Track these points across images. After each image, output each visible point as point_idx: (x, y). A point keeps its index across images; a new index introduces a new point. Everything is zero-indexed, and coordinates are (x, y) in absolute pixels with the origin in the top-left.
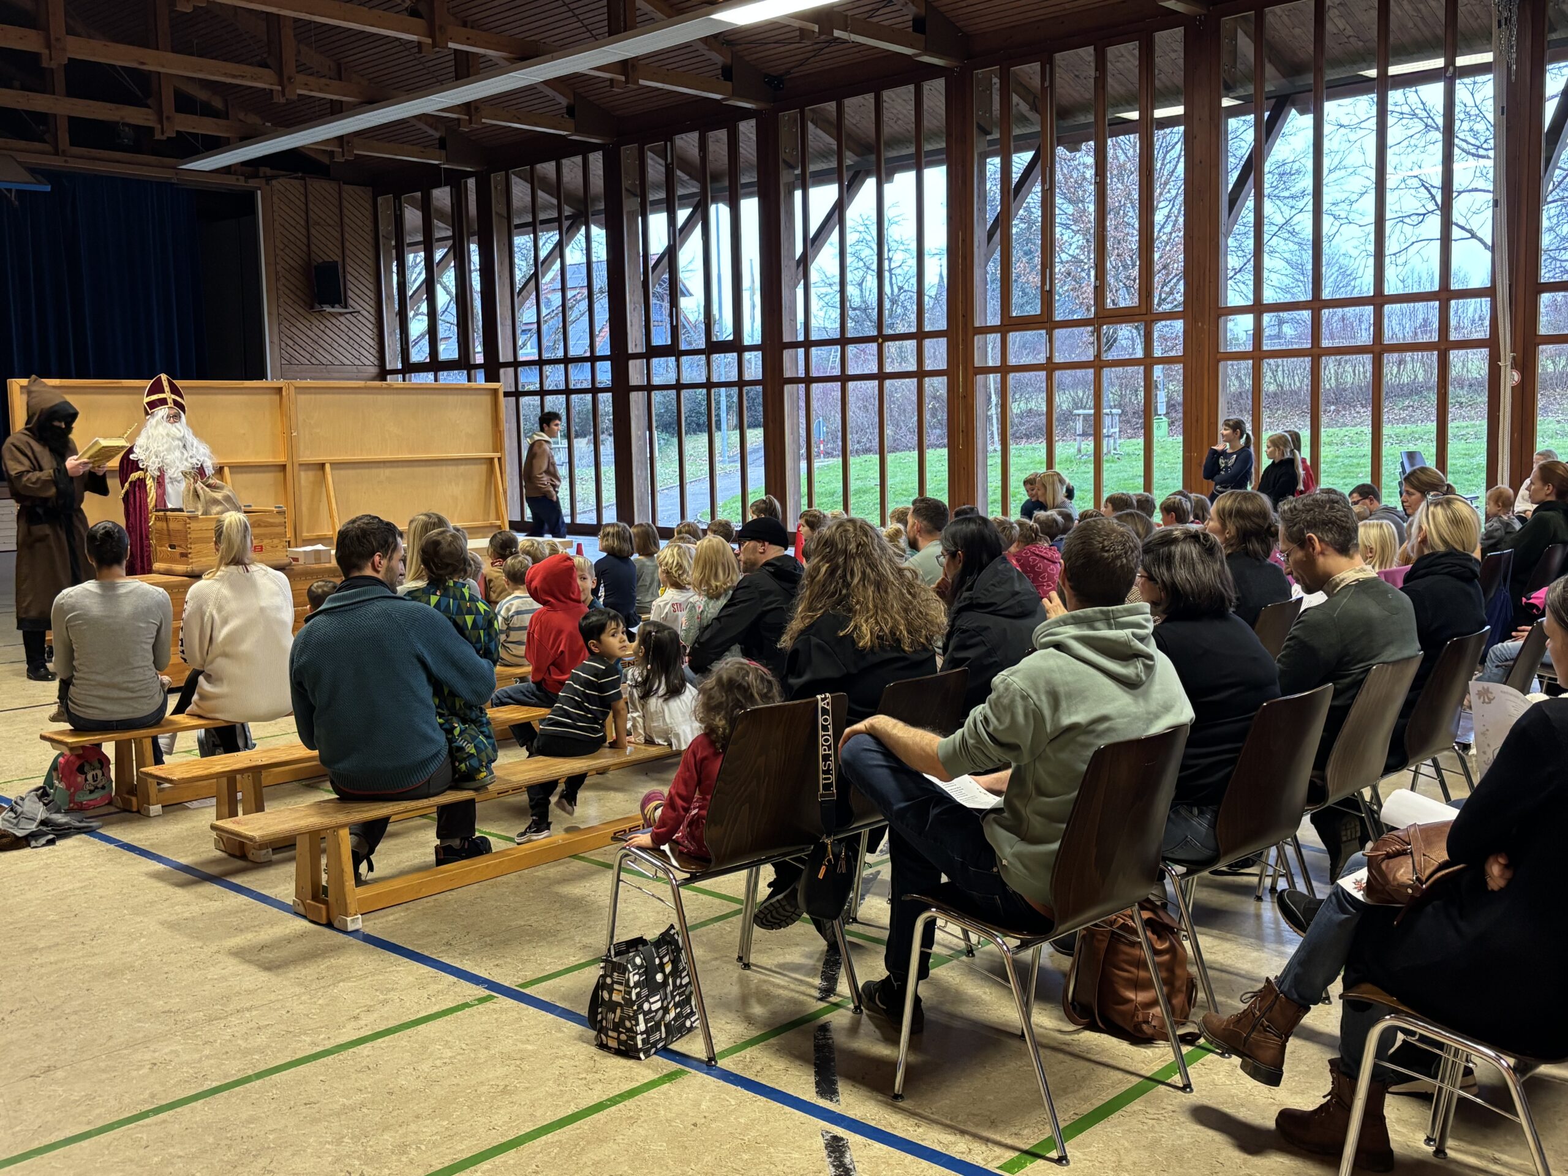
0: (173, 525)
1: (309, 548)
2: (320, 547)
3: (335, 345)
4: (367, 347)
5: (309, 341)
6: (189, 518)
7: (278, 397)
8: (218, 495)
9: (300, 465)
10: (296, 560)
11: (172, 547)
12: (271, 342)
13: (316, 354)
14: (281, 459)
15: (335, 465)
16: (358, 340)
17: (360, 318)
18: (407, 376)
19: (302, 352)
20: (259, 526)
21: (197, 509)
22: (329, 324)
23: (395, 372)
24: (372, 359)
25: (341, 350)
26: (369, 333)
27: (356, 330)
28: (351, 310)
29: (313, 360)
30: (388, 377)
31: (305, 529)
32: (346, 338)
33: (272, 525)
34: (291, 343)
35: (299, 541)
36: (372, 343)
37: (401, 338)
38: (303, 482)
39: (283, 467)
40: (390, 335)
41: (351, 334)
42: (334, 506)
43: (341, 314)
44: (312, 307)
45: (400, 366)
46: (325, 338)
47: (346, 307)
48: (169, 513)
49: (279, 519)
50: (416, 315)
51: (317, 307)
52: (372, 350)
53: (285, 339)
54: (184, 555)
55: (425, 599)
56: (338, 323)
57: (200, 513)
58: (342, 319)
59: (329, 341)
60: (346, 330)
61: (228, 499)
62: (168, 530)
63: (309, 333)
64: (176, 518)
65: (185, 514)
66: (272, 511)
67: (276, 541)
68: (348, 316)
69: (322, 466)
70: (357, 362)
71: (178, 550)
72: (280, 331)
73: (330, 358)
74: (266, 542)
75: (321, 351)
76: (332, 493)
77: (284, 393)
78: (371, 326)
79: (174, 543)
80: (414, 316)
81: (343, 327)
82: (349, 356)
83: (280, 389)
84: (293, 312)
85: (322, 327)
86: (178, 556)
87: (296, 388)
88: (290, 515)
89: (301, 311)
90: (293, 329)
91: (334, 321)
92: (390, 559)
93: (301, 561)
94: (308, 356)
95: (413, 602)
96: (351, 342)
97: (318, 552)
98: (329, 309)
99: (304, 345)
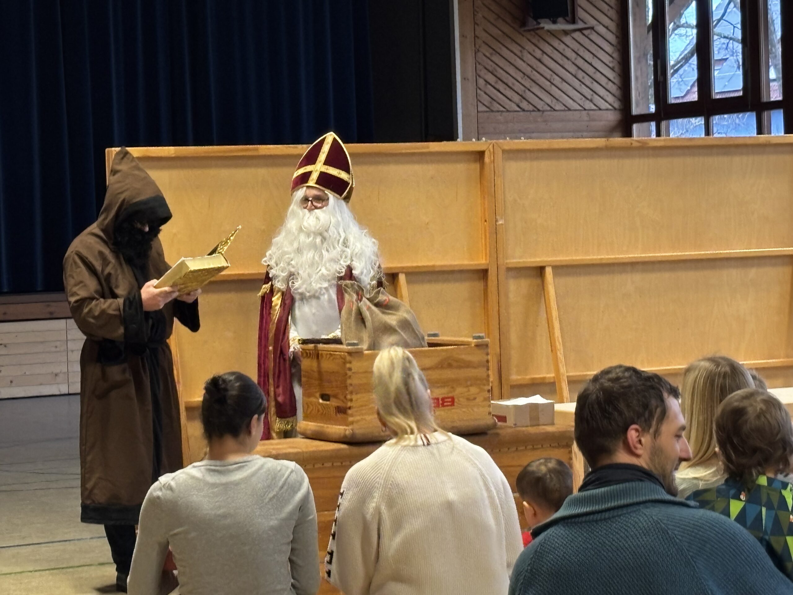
0: (327, 365)
1: (521, 401)
2: (537, 399)
3: (557, 80)
4: (603, 81)
5: (519, 76)
6: (350, 353)
7: (478, 166)
8: (392, 319)
9: (509, 269)
10: (503, 419)
11: (325, 397)
12: (464, 79)
13: (529, 95)
14: (481, 261)
15: (560, 269)
16: (590, 70)
17: (594, 37)
18: (663, 124)
19: (509, 93)
20: (450, 366)
21: (361, 340)
22: (548, 49)
23: (645, 118)
24: (610, 99)
25: (565, 87)
26: (607, 59)
27: (588, 56)
28: (580, 25)
29: (524, 105)
30: (635, 127)
31: (514, 370)
32: (573, 69)
33: (468, 365)
34: (491, 78)
35: (505, 388)
36: (611, 74)
37: (655, 65)
38: (512, 296)
39: (483, 274)
40: (638, 61)
41: (580, 62)
42: (557, 333)
43: (566, 33)
44: (523, 24)
45: (653, 109)
46: (542, 69)
47: (573, 22)
48: (321, 346)
49: (477, 357)
50: (677, 27)
51: (532, 23)
52: (610, 86)
53: (483, 72)
54: (342, 411)
55: (721, 505)
56: (561, 47)
57: (365, 346)
58: (567, 40)
59: (548, 73)
60: (572, 55)
61: (406, 325)
62: (320, 372)
63: (519, 63)
64: (331, 355)
65: (344, 347)
66: (468, 344)
67: (474, 390)
68: (577, 35)
69: (540, 270)
70: (588, 105)
71: (333, 403)
72: (477, 63)
73: (548, 99)
74: (459, 390)
75: (536, 90)
76: (555, 313)
77: (487, 160)
78: (608, 48)
79: (328, 392)
80: (674, 30)
81: (569, 53)
82: (577, 96)
83: (481, 154)
84: (495, 32)
85: (538, 53)
86: (332, 411)
87: (504, 151)
88: (494, 349)
89: (507, 29)
90: (496, 58)
91: (556, 43)
92: (657, 433)
93: (510, 421)
94: (516, 98)
95: (701, 512)
96: (580, 75)
97: (534, 407)
98: (547, 25)
99: (510, 81)
